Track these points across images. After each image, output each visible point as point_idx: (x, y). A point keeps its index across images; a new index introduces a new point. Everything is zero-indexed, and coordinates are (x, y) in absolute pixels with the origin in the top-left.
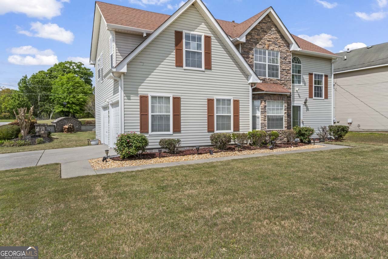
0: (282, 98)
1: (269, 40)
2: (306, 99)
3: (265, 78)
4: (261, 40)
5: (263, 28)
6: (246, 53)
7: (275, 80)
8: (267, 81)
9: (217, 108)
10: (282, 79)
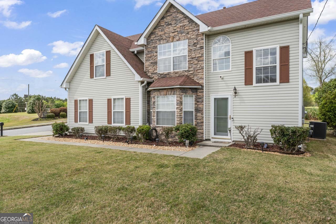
1: (173, 31)
2: (235, 88)
3: (170, 72)
4: (165, 35)
5: (167, 22)
6: (150, 53)
8: (172, 74)
10: (190, 70)
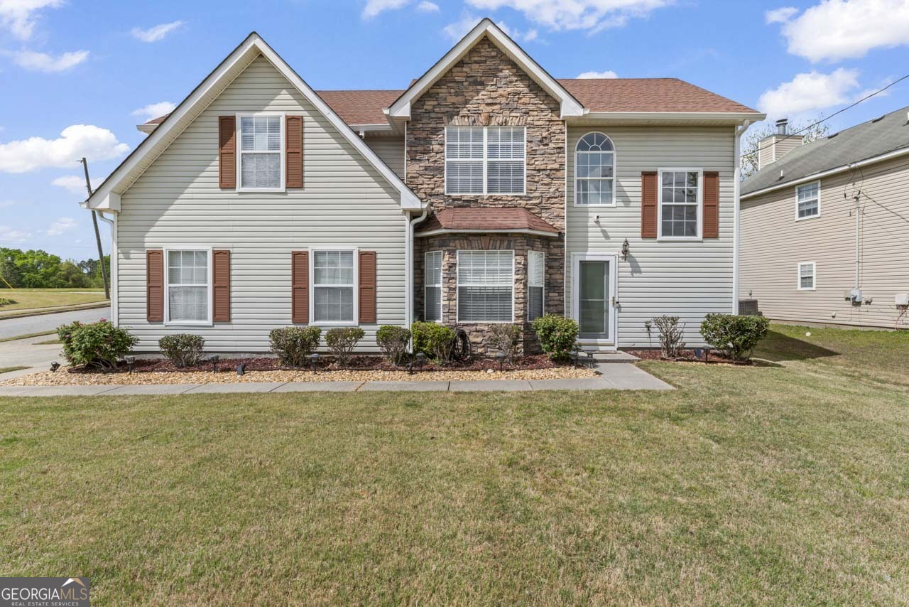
0: (506, 243)
1: (490, 101)
2: (626, 241)
3: (479, 196)
4: (467, 106)
5: (472, 77)
6: (422, 142)
7: (510, 199)
8: (484, 202)
9: (316, 271)
10: (532, 195)
